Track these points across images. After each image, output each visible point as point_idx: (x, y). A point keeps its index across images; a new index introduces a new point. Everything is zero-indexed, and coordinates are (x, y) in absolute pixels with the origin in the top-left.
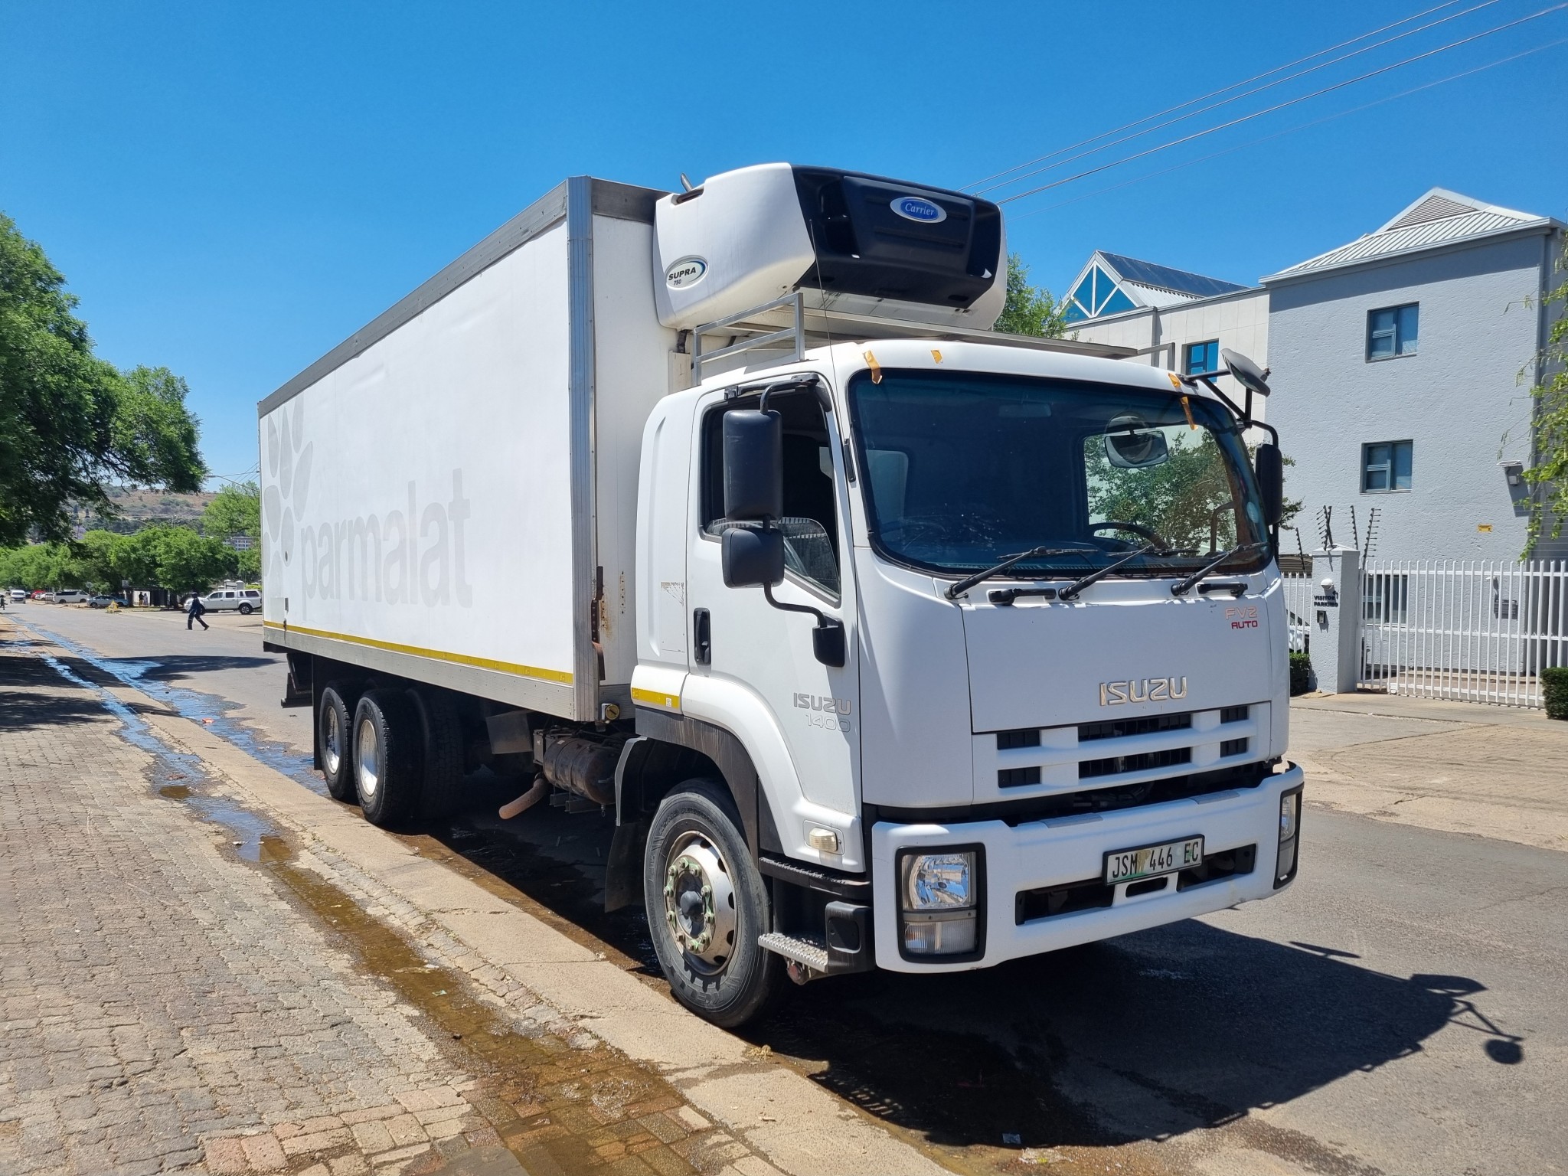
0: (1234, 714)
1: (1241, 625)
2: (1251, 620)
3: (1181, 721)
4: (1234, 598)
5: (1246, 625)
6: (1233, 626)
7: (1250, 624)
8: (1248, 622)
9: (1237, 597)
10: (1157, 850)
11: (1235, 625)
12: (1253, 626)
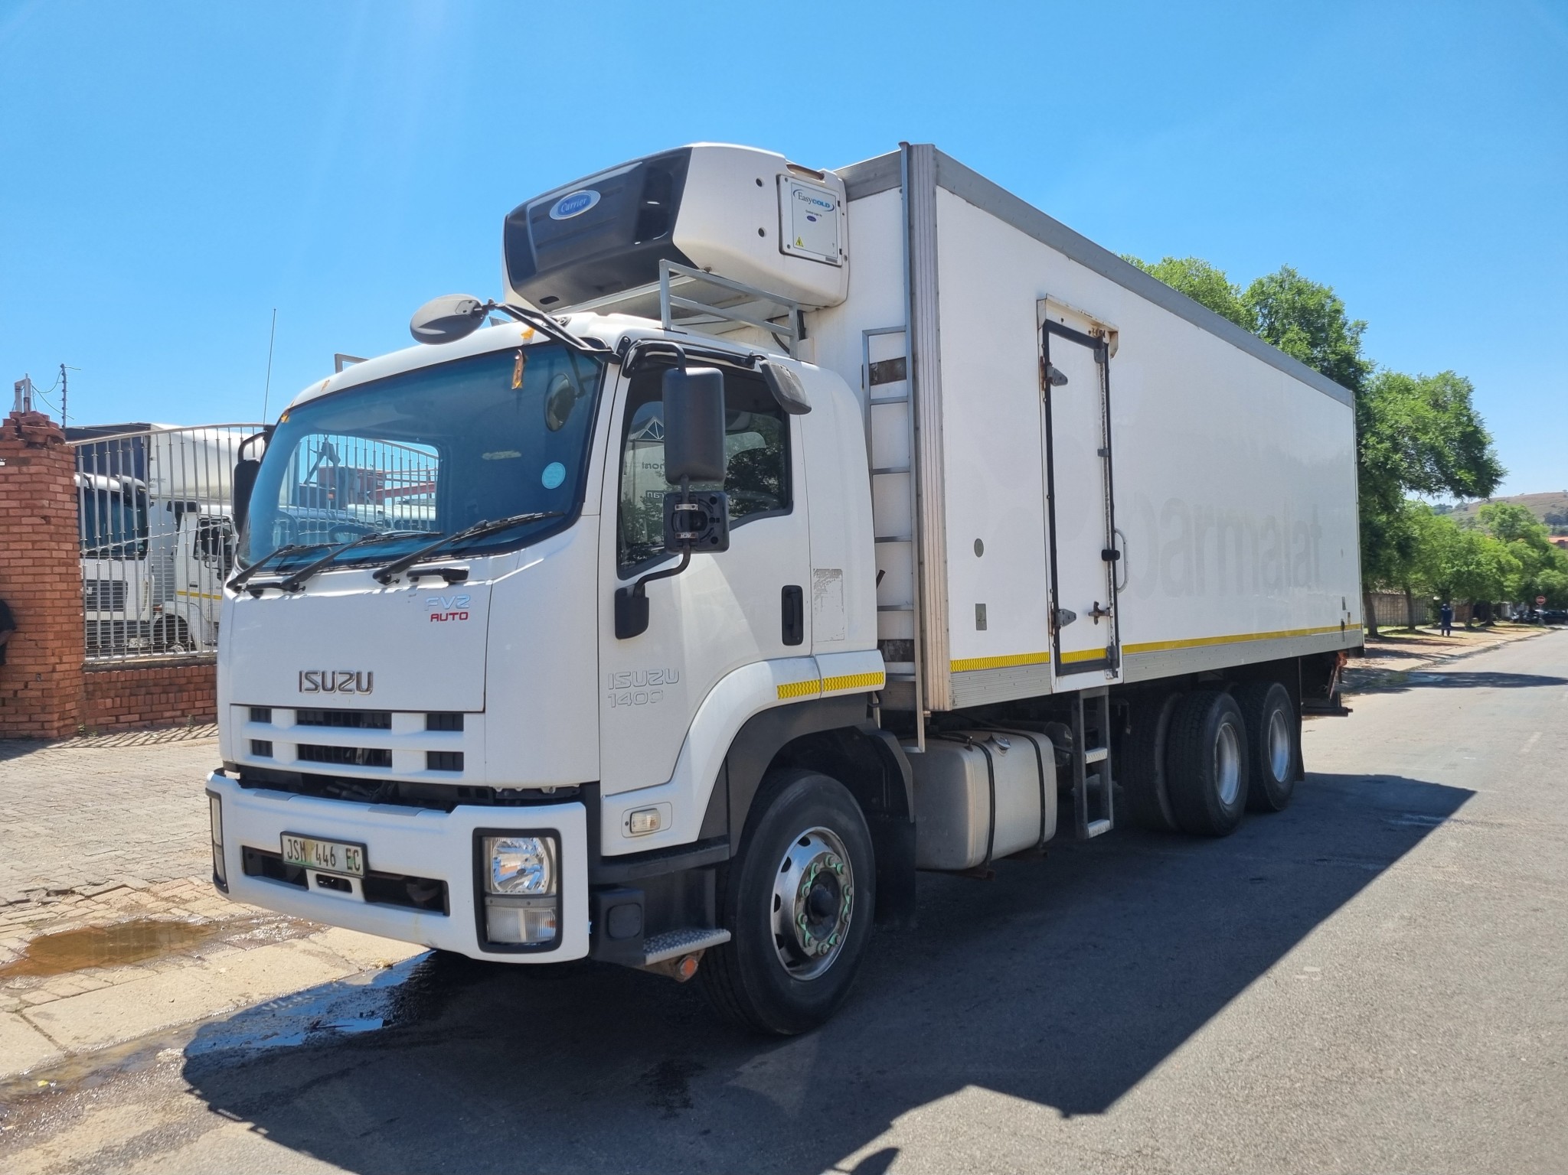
0: (445, 721)
1: (444, 617)
2: (459, 611)
3: (380, 720)
4: (446, 584)
5: (450, 617)
6: (432, 618)
7: (457, 617)
8: (454, 614)
9: (451, 584)
10: (321, 844)
11: (436, 617)
12: (461, 619)
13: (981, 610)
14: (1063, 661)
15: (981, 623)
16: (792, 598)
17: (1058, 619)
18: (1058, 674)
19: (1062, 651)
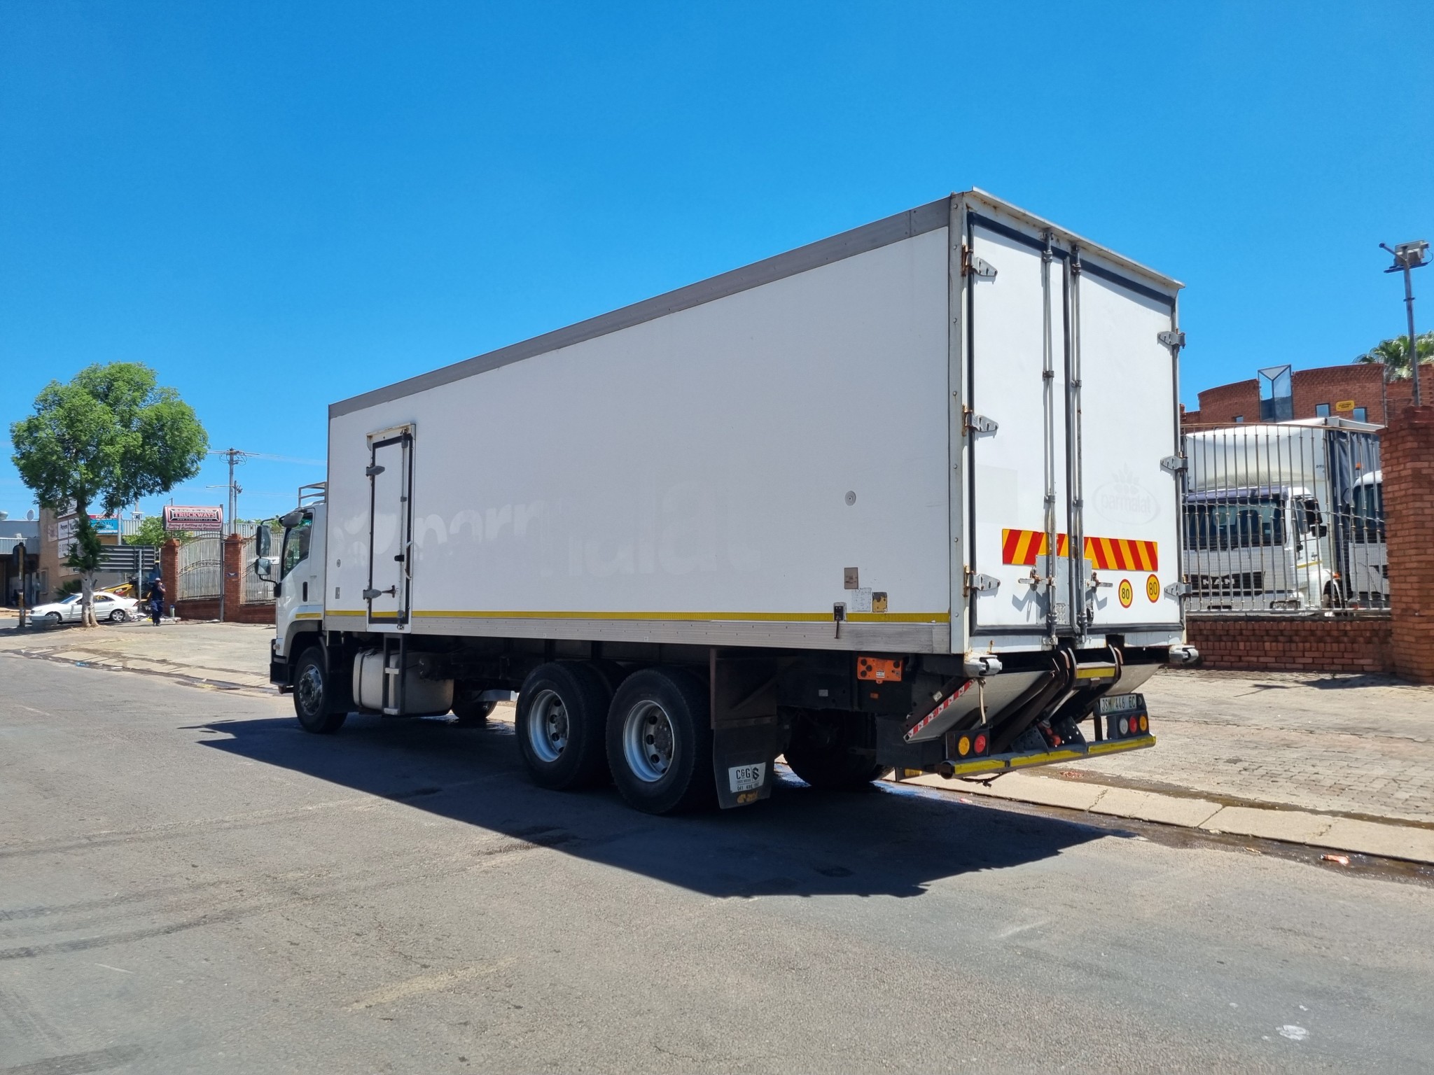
13: (338, 589)
14: (373, 616)
15: (337, 596)
16: (305, 585)
17: (370, 594)
18: (369, 623)
19: (373, 611)
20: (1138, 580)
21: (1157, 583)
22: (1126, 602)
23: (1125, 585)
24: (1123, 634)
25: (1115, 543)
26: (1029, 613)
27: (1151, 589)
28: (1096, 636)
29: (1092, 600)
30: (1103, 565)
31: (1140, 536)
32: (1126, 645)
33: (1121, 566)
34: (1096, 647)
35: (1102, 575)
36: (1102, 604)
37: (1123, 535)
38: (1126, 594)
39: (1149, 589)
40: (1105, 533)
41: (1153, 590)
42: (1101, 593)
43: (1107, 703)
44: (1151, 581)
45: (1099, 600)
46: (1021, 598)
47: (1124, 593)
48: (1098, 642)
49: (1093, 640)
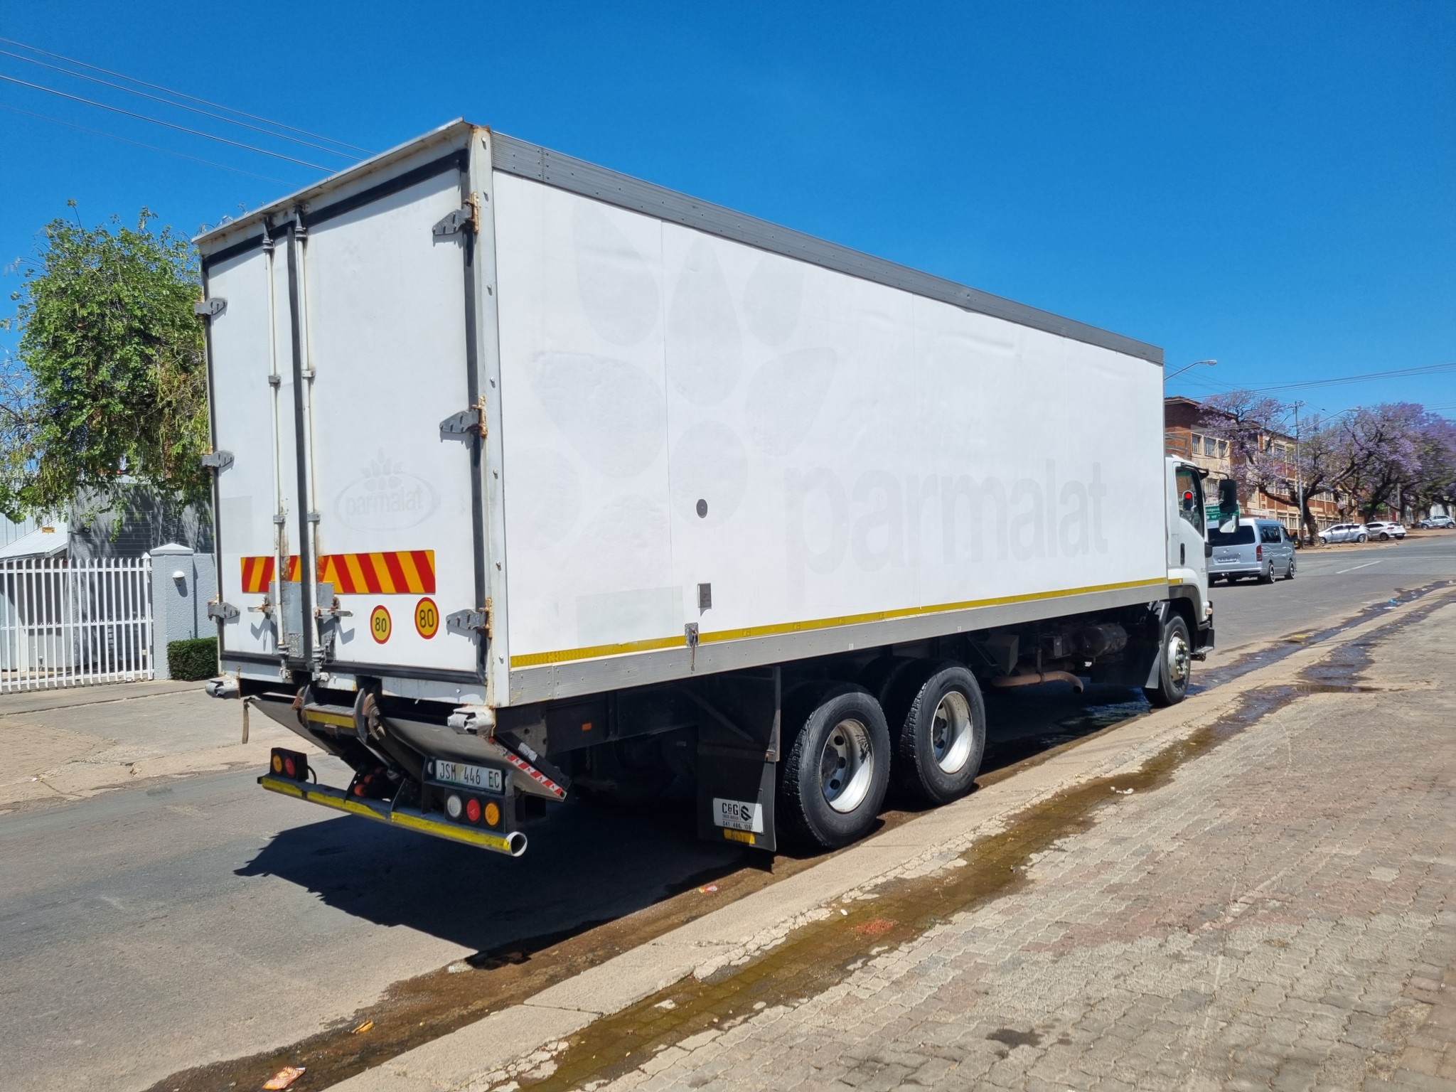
20: (402, 607)
21: (434, 610)
22: (381, 636)
23: (380, 613)
24: (380, 677)
25: (364, 559)
26: (265, 642)
27: (422, 619)
28: (343, 675)
29: (334, 631)
30: (349, 588)
31: (403, 544)
32: (385, 692)
33: (374, 587)
34: (342, 689)
35: (346, 602)
36: (348, 637)
37: (375, 546)
38: (381, 625)
39: (419, 619)
40: (350, 547)
41: (426, 621)
42: (345, 624)
43: (450, 770)
44: (422, 606)
45: (344, 631)
46: (258, 627)
47: (378, 624)
48: (346, 683)
49: (339, 680)
